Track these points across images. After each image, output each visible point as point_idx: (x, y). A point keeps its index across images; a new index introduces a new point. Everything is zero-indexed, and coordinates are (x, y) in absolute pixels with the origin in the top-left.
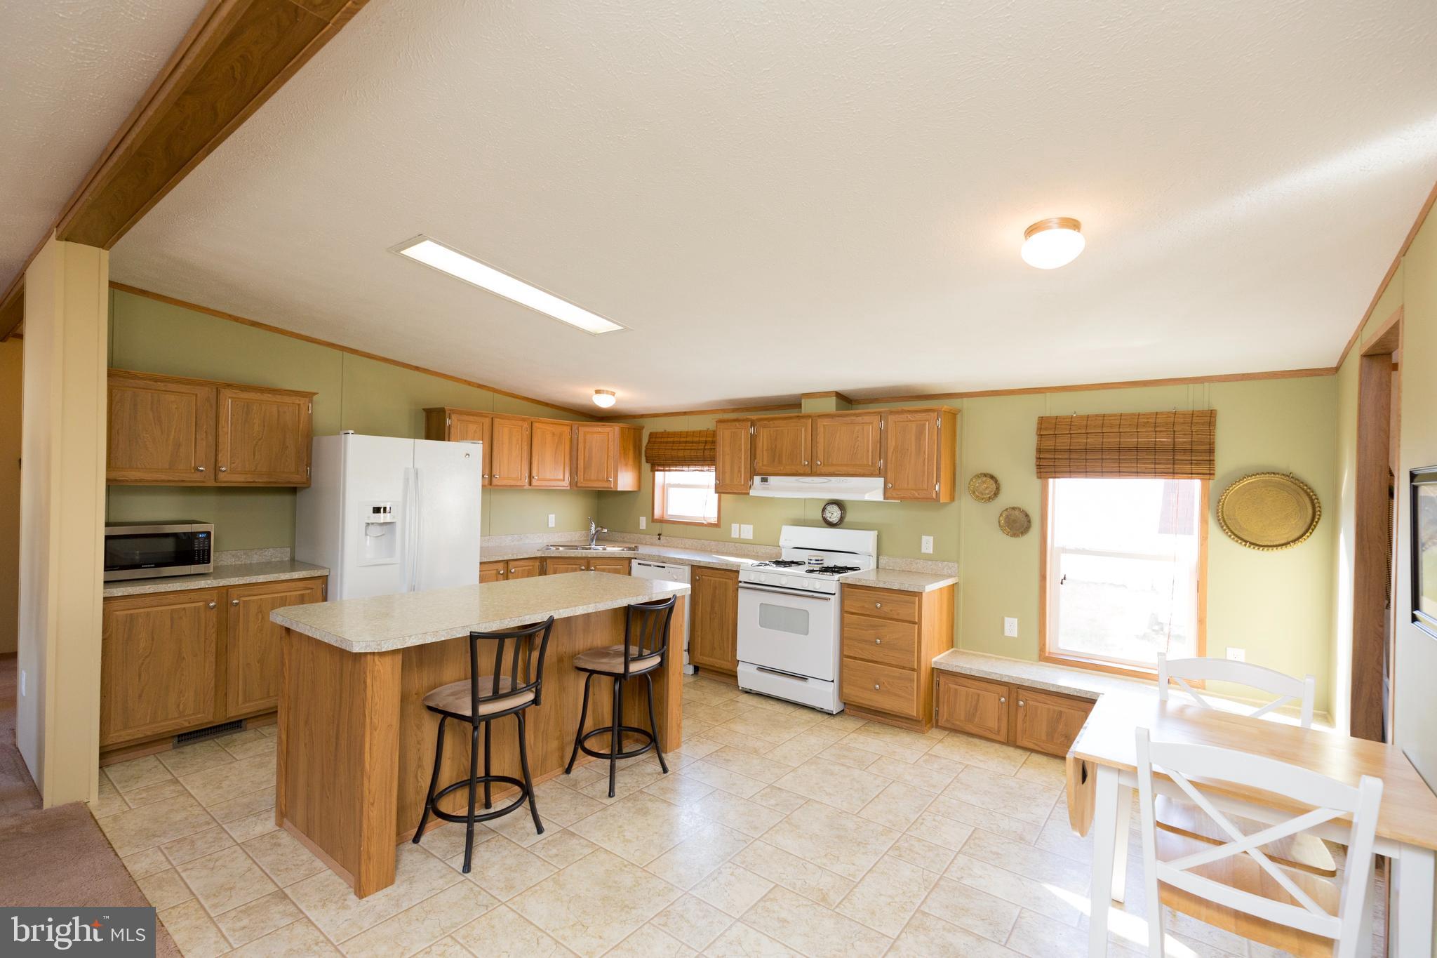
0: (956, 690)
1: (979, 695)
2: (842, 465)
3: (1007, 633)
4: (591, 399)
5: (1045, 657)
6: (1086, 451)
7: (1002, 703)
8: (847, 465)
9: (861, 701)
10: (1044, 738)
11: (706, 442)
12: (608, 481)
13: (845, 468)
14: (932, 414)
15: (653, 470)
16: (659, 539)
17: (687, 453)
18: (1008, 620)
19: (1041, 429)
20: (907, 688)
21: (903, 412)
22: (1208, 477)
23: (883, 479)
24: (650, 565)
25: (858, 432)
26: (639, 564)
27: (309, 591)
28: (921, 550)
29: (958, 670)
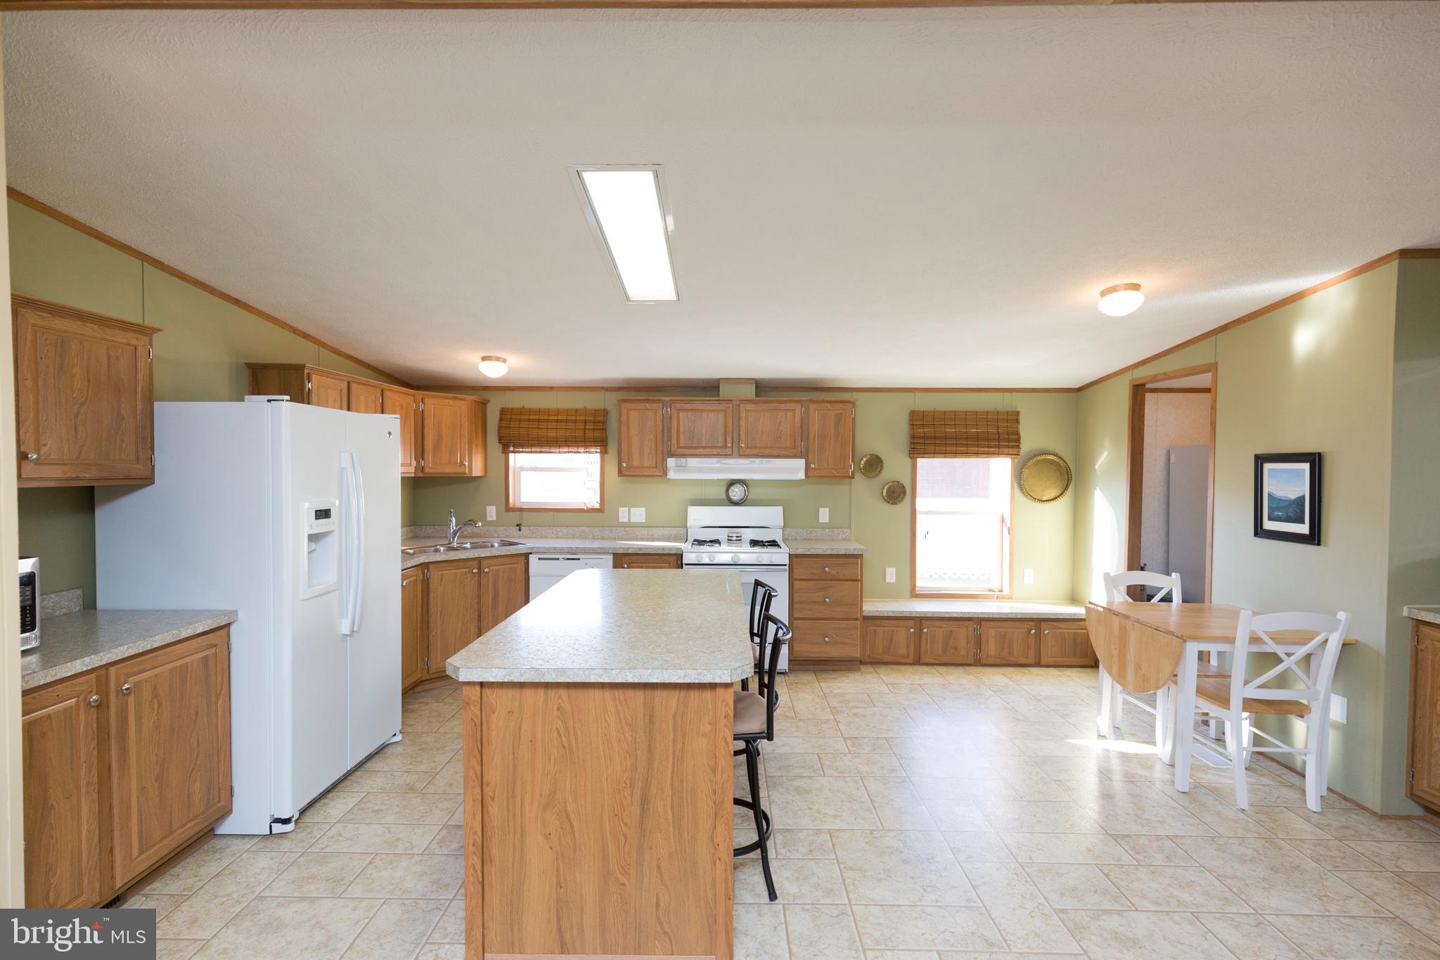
0: (875, 630)
1: (893, 631)
2: (765, 448)
3: (888, 580)
4: (477, 367)
5: (915, 594)
6: (946, 438)
7: (911, 633)
8: (771, 448)
9: (811, 655)
10: (940, 653)
11: (585, 422)
12: (462, 464)
13: (769, 451)
14: (848, 405)
15: (506, 451)
16: (520, 530)
17: (561, 434)
18: (888, 570)
19: (913, 420)
20: (852, 635)
21: (824, 401)
22: (1015, 456)
23: (804, 460)
24: (558, 559)
25: (781, 418)
26: (539, 559)
27: (213, 650)
28: (818, 520)
29: (878, 614)
